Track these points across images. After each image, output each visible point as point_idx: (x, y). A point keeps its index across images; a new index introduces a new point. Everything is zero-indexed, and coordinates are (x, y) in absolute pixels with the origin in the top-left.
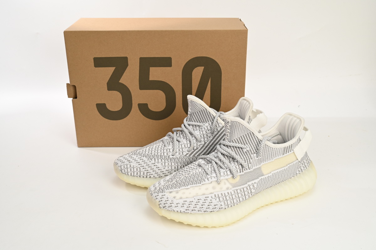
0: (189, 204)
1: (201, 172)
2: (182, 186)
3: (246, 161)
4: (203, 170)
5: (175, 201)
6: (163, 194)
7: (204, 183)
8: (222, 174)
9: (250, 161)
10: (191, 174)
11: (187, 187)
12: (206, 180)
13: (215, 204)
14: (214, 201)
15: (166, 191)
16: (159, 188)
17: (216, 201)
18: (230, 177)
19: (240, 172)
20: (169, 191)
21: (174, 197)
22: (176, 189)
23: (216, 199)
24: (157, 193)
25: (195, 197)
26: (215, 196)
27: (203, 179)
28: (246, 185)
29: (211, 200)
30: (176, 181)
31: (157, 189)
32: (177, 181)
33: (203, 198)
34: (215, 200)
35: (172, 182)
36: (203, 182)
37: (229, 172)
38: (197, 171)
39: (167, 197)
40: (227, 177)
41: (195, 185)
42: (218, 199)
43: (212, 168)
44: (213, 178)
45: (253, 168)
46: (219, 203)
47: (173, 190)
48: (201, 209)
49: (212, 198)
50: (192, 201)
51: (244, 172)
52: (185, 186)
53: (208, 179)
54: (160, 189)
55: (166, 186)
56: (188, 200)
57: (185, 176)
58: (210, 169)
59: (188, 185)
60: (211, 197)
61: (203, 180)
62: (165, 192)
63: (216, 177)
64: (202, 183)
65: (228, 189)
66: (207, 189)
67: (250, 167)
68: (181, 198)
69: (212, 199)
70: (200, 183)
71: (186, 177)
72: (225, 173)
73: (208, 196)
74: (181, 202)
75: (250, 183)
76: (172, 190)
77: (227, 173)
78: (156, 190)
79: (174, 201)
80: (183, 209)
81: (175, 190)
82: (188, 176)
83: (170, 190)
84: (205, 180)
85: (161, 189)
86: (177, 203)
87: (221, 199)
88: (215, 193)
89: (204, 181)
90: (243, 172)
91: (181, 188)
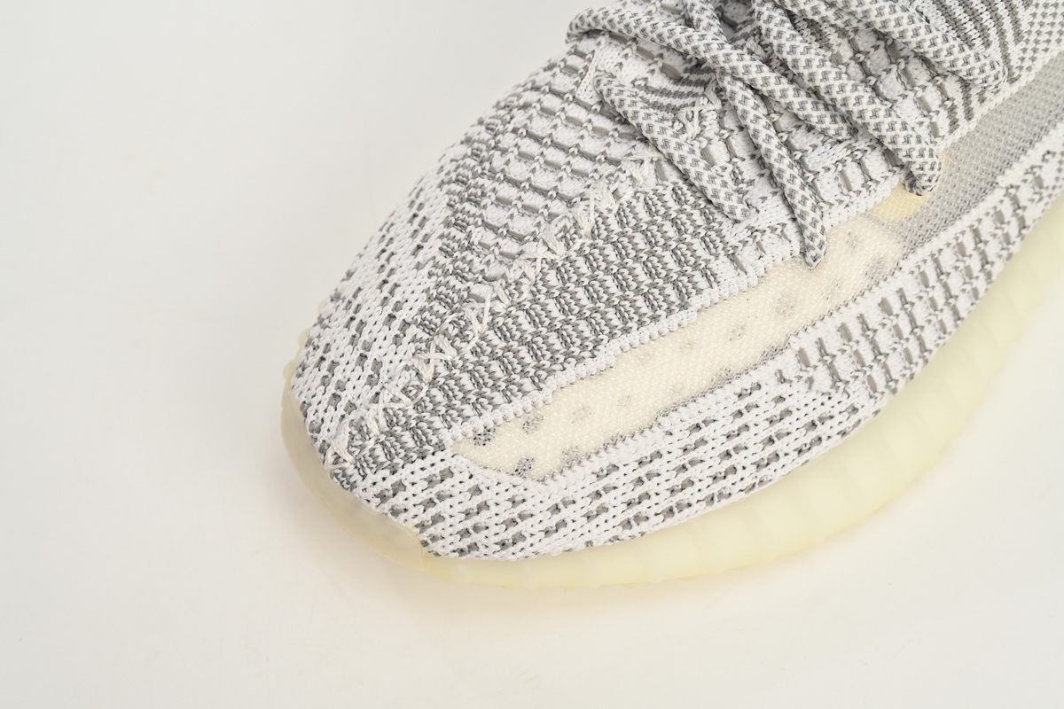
0: (640, 481)
1: (660, 197)
2: (553, 360)
3: (993, 33)
4: (672, 176)
5: (538, 497)
6: (435, 464)
7: (709, 295)
8: (828, 186)
9: (1016, 23)
10: (586, 227)
11: (591, 365)
12: (722, 266)
13: (814, 416)
14: (798, 396)
15: (446, 435)
16: (383, 422)
17: (812, 395)
18: (887, 194)
19: (954, 124)
20: (468, 428)
21: (521, 470)
22: (519, 403)
23: (810, 381)
24: (380, 466)
25: (665, 421)
26: (802, 357)
27: (696, 266)
28: (995, 198)
29: (781, 399)
30: (492, 325)
31: (375, 430)
32: (500, 320)
33: (721, 405)
34: (803, 386)
35: (462, 335)
36: (699, 291)
37: (875, 163)
38: (627, 194)
39: (472, 483)
40: (864, 202)
41: (652, 328)
42: (822, 378)
43: (738, 143)
44: (768, 240)
45: (1038, 66)
46: (834, 402)
47: (498, 414)
48: (722, 483)
49: (782, 380)
50: (659, 454)
51: (979, 111)
52: (579, 360)
53: (732, 258)
54: (390, 424)
55: (433, 383)
56: (626, 454)
57: (550, 256)
58: (718, 152)
59: (597, 343)
60: (774, 381)
61: (698, 277)
62: (440, 447)
63: (791, 229)
64: (695, 301)
65: (876, 275)
66: (738, 332)
67: (1015, 62)
68: (572, 460)
69: (784, 389)
70: (683, 307)
71: (552, 264)
72: (852, 171)
73: (755, 377)
74: (579, 482)
75: (1014, 175)
76: (488, 417)
77: (865, 172)
78: (371, 444)
79: (527, 495)
80: (604, 526)
81: (509, 410)
82: (574, 256)
83: (479, 424)
84: (713, 265)
85: (406, 427)
86: (551, 503)
87: (844, 366)
88: (796, 345)
89: (711, 277)
90: (969, 114)
91: (552, 383)
